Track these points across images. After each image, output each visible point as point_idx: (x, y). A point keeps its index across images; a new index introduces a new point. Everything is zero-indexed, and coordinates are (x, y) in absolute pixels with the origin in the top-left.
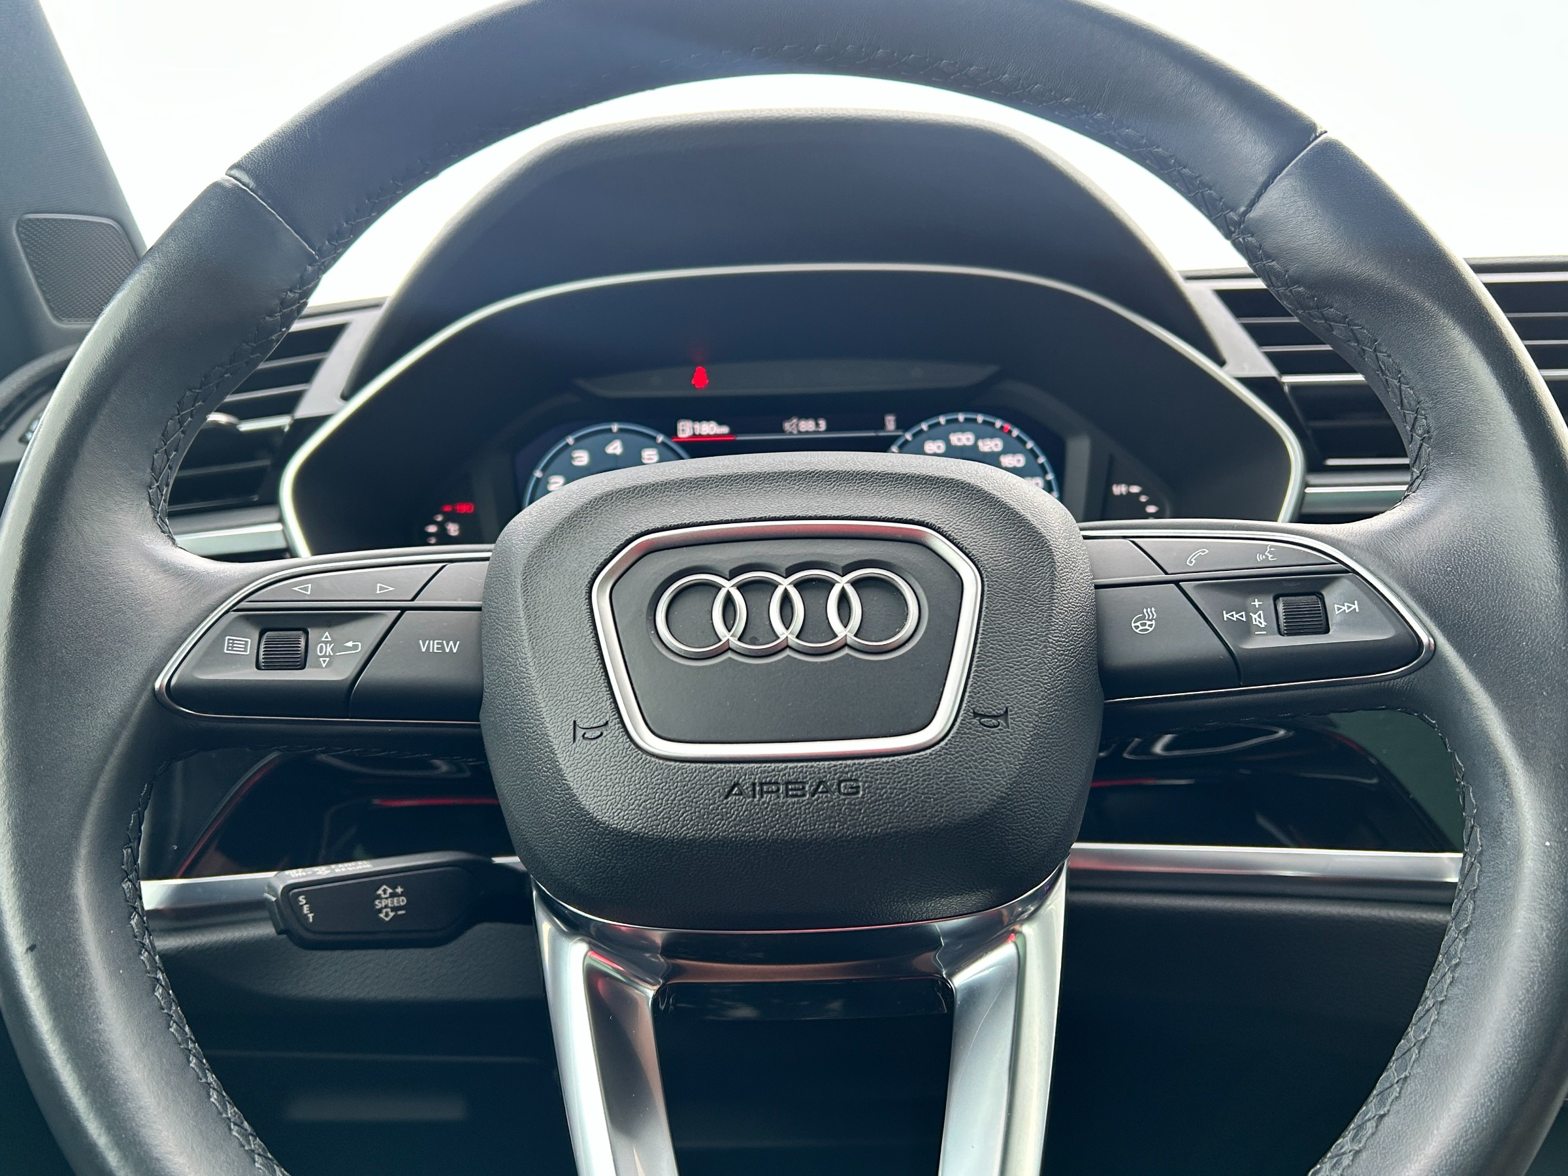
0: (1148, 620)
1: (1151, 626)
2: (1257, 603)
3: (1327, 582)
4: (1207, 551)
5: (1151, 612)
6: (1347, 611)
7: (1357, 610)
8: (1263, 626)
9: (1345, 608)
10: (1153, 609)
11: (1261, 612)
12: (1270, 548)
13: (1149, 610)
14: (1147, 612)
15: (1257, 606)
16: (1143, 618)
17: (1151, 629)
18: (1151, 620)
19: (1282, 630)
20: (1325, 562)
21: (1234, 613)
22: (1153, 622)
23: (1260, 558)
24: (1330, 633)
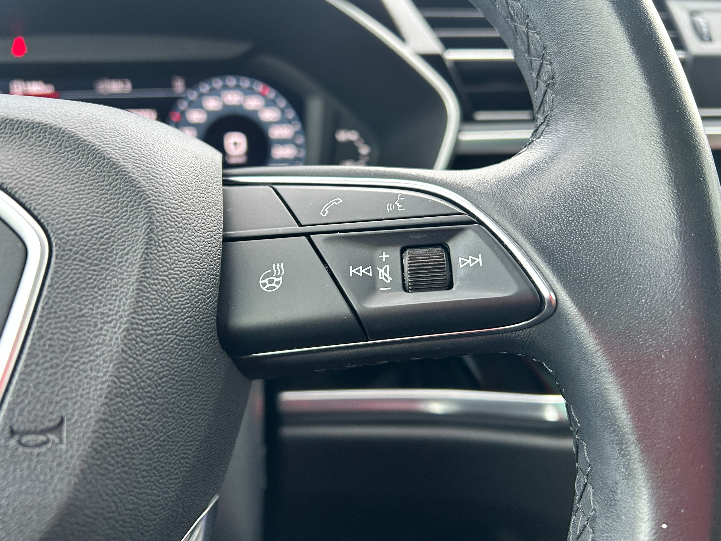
0: (276, 277)
1: (277, 283)
2: (384, 256)
3: (453, 234)
4: (341, 201)
5: (279, 267)
6: (471, 265)
7: (481, 264)
8: (388, 281)
9: (470, 261)
10: (282, 265)
11: (388, 266)
12: (400, 197)
13: (278, 265)
14: (276, 268)
15: (384, 260)
16: (271, 274)
17: (278, 287)
18: (279, 277)
19: (407, 285)
20: (452, 212)
21: (361, 267)
22: (281, 279)
23: (389, 208)
24: (454, 289)
